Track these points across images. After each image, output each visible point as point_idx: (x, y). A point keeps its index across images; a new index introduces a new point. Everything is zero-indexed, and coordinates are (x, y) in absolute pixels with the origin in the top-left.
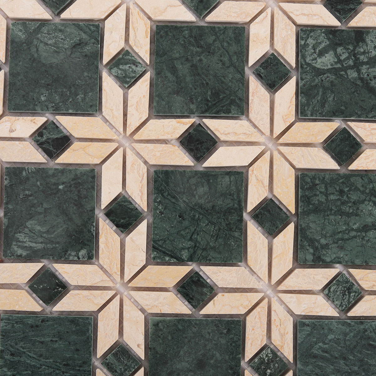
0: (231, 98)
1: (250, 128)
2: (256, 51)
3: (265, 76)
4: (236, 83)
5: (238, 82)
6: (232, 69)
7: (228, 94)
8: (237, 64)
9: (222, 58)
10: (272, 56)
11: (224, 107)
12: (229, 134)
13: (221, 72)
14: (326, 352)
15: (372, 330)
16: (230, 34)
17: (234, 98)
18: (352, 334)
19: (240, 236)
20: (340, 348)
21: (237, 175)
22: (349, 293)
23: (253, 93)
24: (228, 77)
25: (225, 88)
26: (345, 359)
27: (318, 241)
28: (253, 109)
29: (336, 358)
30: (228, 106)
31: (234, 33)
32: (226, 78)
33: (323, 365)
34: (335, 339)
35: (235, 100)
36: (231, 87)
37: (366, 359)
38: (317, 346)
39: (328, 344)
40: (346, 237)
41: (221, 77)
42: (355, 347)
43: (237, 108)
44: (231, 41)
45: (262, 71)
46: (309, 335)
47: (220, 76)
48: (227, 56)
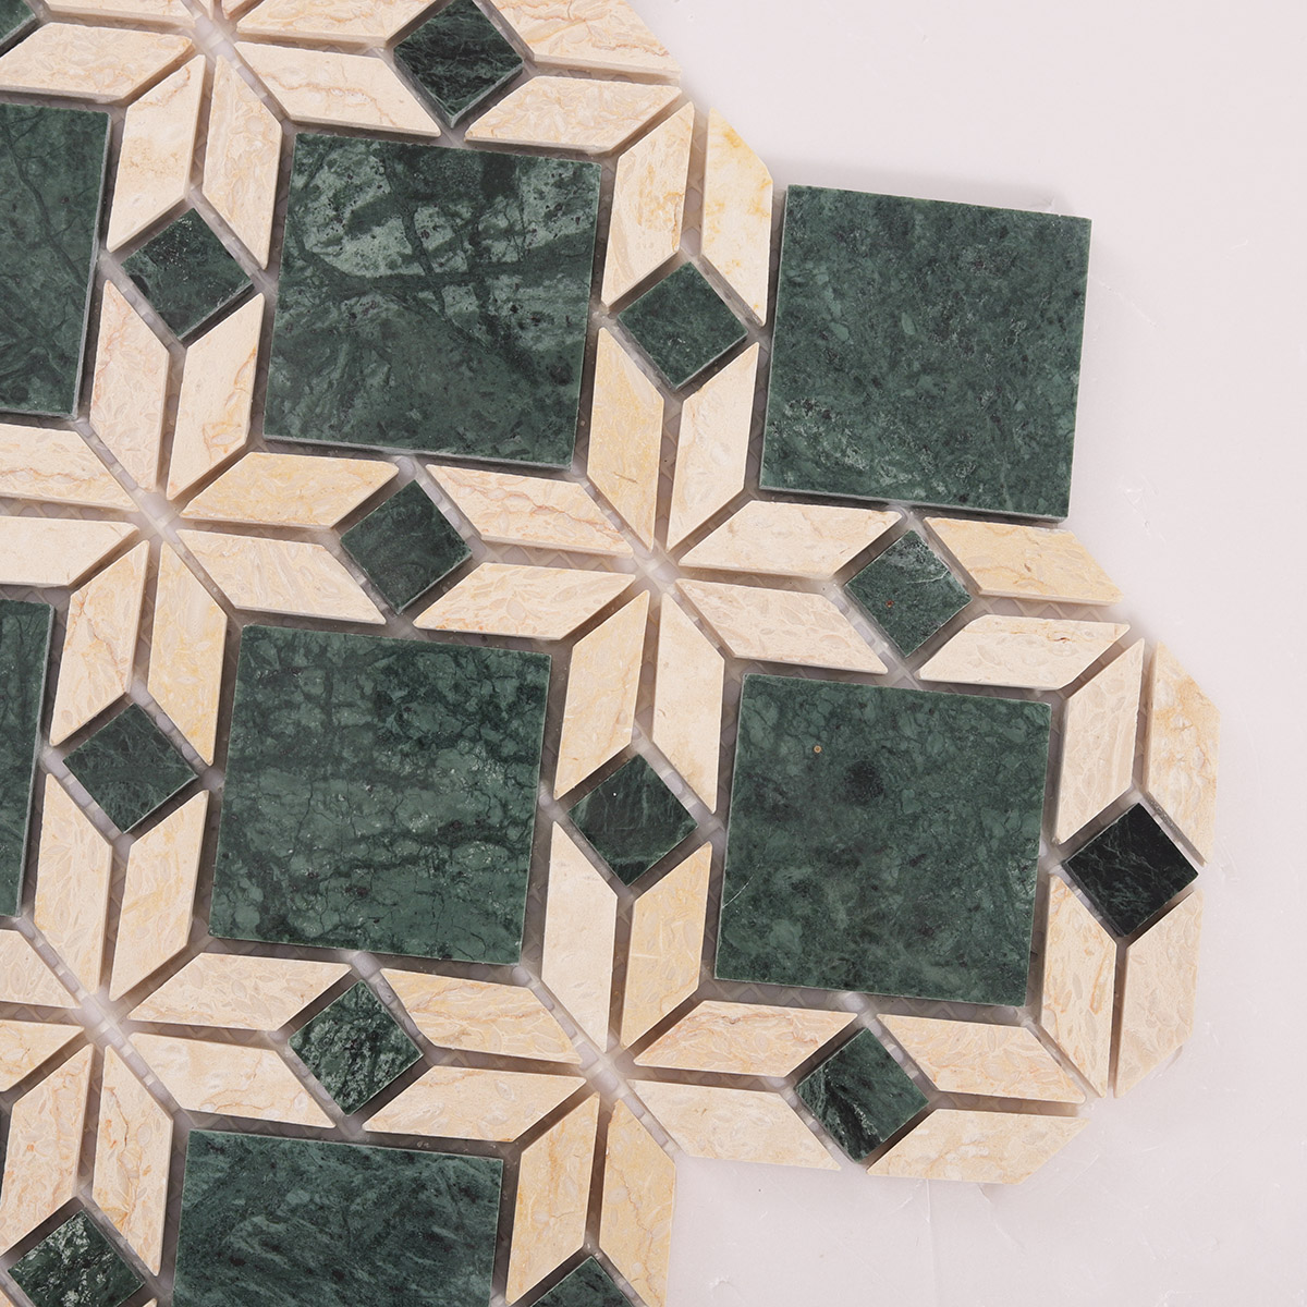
0: (34, 351)
1: (85, 459)
2: (137, 200)
3: (158, 285)
4: (55, 303)
5: (64, 300)
6: (45, 255)
7: (26, 336)
8: (66, 238)
9: (16, 215)
10: (189, 219)
11: (7, 379)
12: (12, 472)
13: (8, 261)
14: (276, 1248)
15: (443, 1186)
16: (55, 134)
17: (42, 351)
18: (372, 1195)
19: (16, 822)
20: (325, 1239)
21: (26, 613)
22: (375, 1051)
23: (110, 341)
24: (30, 281)
25: (16, 316)
26: (339, 1277)
27: (283, 864)
28: (105, 394)
29: (310, 1272)
30: (19, 376)
31: (69, 133)
32: (25, 284)
33: (262, 1291)
34: (313, 1207)
35: (45, 358)
36: (35, 315)
37: (414, 1287)
38: (247, 1226)
39: (285, 1220)
40: (382, 856)
41: (5, 278)
42: (378, 1240)
43: (49, 387)
44: (54, 158)
45: (151, 267)
46: (221, 1184)
47: (5, 275)
48: (34, 209)
